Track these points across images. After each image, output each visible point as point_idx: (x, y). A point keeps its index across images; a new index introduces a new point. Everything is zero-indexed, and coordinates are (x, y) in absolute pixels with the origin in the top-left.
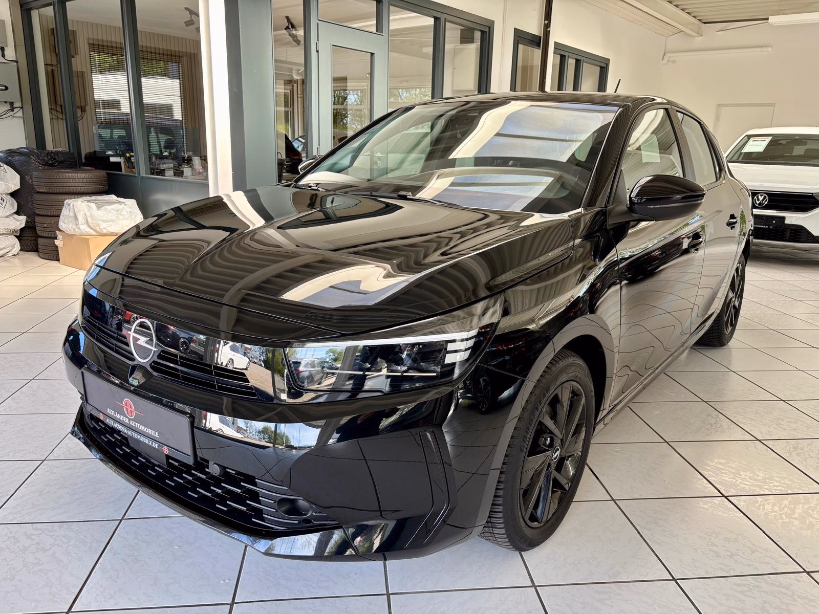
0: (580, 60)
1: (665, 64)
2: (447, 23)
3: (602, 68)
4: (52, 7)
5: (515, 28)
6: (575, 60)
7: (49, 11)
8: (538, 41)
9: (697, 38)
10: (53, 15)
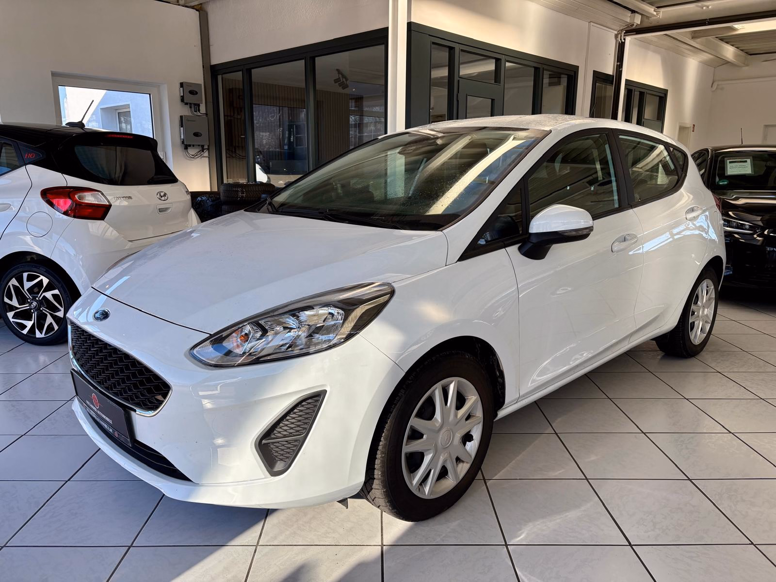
0: (644, 92)
1: (714, 91)
2: (545, 72)
3: (661, 98)
4: (241, 72)
5: (594, 71)
6: (639, 93)
7: (238, 75)
8: (611, 80)
9: (744, 68)
10: (241, 78)
